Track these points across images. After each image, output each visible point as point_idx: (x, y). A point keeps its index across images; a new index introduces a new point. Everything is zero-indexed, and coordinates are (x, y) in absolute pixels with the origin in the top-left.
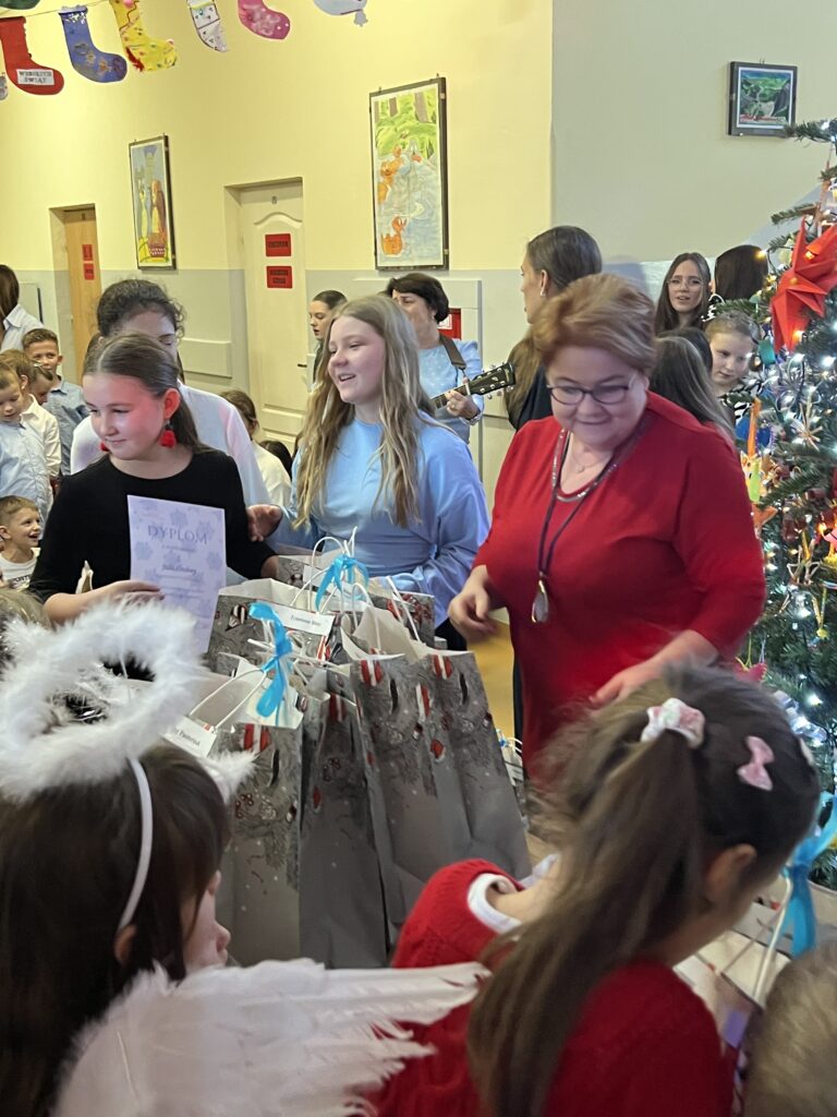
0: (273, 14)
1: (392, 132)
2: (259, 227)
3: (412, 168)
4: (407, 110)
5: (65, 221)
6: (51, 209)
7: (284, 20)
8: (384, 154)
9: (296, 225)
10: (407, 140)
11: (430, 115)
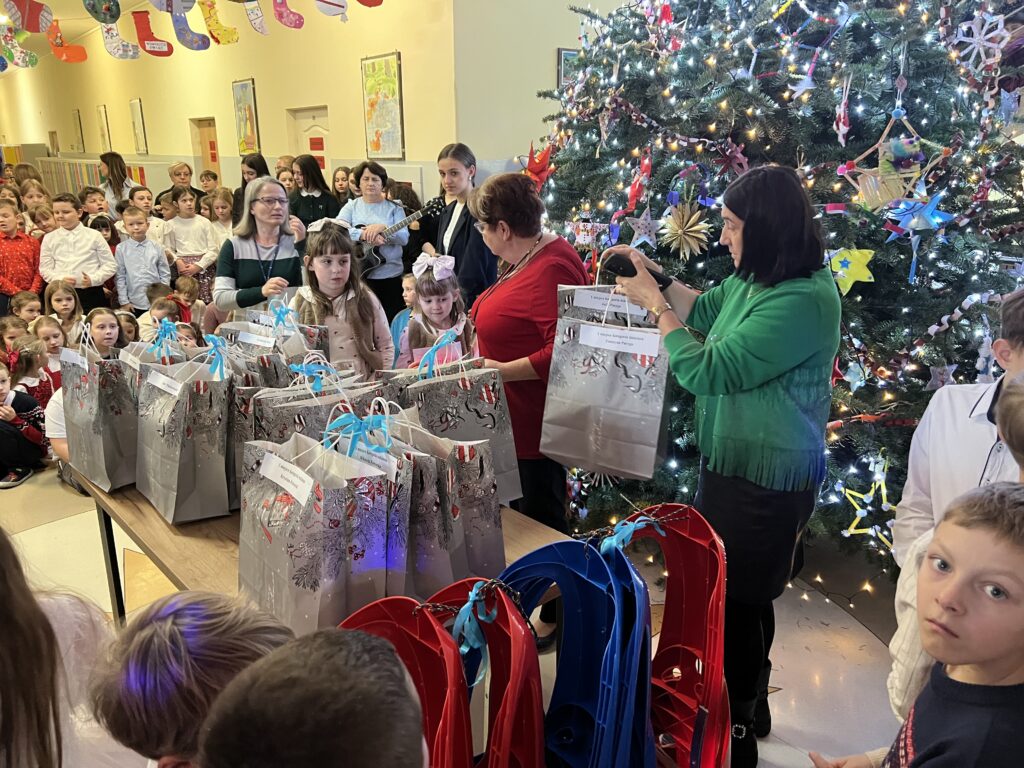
0: (294, 14)
1: (373, 81)
2: (307, 133)
3: (384, 102)
4: (380, 69)
5: (199, 127)
6: (191, 120)
7: (301, 18)
8: (370, 94)
9: (325, 133)
10: (382, 86)
11: (392, 73)
